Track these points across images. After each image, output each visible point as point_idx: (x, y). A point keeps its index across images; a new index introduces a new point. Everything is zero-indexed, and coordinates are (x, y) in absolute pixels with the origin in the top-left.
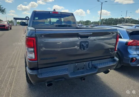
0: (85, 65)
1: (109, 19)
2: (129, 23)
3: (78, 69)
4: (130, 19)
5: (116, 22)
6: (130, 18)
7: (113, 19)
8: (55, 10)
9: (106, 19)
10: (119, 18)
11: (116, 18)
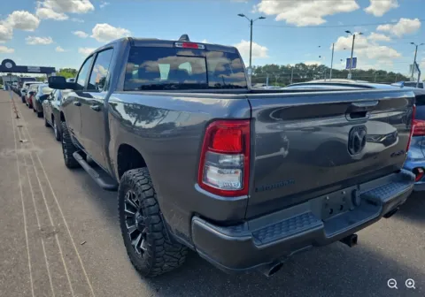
0: (344, 199)
1: (267, 67)
2: (317, 79)
3: (332, 210)
4: (320, 67)
5: (284, 75)
6: (319, 64)
7: (277, 67)
8: (186, 37)
9: (259, 69)
10: (293, 65)
11: (286, 65)
